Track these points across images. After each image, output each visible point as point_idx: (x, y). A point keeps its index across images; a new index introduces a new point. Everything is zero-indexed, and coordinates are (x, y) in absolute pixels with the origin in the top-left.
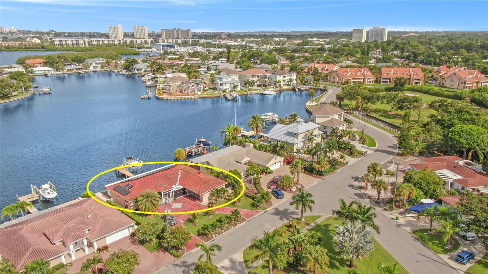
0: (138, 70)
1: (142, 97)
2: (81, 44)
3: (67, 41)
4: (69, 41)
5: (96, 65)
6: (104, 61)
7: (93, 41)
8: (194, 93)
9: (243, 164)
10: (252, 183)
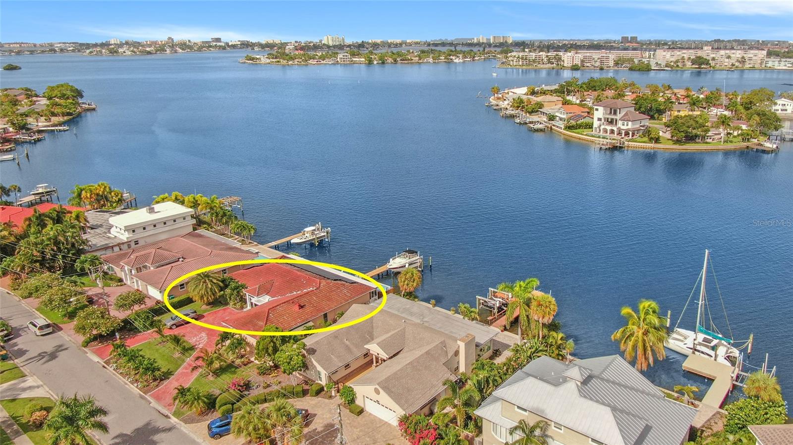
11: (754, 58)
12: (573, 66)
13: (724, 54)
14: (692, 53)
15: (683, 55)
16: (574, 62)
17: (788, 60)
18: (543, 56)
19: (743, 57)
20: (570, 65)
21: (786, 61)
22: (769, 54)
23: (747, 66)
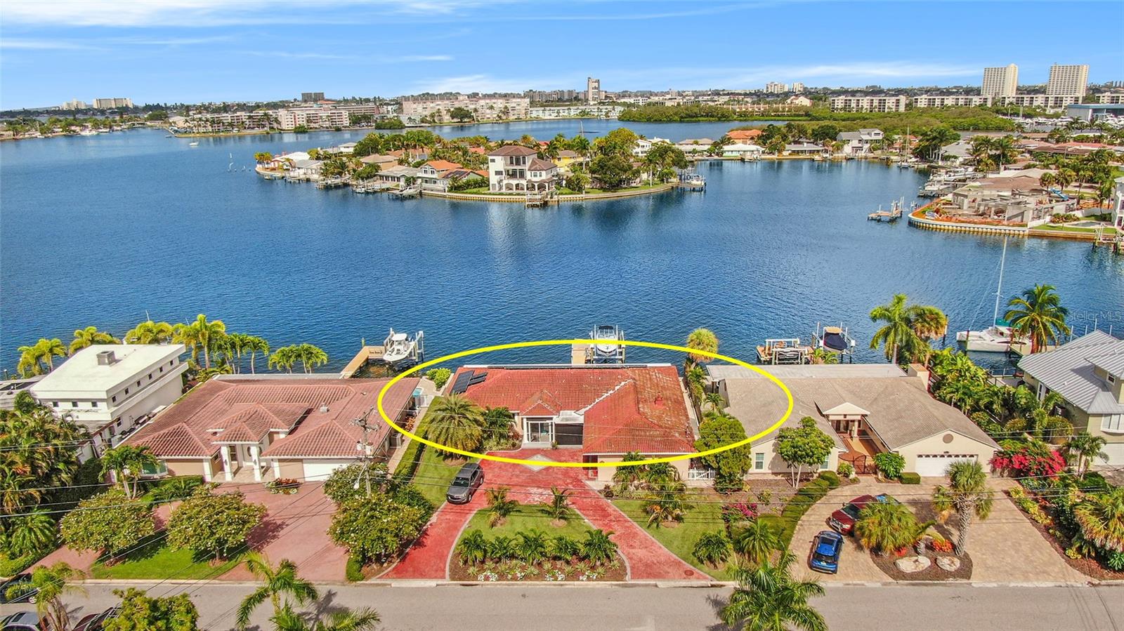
0: (946, 158)
1: (873, 215)
2: (889, 108)
3: (861, 101)
4: (865, 102)
5: (860, 145)
6: (880, 137)
7: (919, 100)
8: (1022, 221)
9: (832, 421)
10: (797, 486)
11: (518, 107)
12: (296, 128)
13: (484, 104)
14: (447, 104)
15: (438, 107)
16: (298, 123)
17: (552, 108)
19: (506, 107)
20: (292, 127)
21: (550, 110)
22: (532, 104)
23: (512, 117)
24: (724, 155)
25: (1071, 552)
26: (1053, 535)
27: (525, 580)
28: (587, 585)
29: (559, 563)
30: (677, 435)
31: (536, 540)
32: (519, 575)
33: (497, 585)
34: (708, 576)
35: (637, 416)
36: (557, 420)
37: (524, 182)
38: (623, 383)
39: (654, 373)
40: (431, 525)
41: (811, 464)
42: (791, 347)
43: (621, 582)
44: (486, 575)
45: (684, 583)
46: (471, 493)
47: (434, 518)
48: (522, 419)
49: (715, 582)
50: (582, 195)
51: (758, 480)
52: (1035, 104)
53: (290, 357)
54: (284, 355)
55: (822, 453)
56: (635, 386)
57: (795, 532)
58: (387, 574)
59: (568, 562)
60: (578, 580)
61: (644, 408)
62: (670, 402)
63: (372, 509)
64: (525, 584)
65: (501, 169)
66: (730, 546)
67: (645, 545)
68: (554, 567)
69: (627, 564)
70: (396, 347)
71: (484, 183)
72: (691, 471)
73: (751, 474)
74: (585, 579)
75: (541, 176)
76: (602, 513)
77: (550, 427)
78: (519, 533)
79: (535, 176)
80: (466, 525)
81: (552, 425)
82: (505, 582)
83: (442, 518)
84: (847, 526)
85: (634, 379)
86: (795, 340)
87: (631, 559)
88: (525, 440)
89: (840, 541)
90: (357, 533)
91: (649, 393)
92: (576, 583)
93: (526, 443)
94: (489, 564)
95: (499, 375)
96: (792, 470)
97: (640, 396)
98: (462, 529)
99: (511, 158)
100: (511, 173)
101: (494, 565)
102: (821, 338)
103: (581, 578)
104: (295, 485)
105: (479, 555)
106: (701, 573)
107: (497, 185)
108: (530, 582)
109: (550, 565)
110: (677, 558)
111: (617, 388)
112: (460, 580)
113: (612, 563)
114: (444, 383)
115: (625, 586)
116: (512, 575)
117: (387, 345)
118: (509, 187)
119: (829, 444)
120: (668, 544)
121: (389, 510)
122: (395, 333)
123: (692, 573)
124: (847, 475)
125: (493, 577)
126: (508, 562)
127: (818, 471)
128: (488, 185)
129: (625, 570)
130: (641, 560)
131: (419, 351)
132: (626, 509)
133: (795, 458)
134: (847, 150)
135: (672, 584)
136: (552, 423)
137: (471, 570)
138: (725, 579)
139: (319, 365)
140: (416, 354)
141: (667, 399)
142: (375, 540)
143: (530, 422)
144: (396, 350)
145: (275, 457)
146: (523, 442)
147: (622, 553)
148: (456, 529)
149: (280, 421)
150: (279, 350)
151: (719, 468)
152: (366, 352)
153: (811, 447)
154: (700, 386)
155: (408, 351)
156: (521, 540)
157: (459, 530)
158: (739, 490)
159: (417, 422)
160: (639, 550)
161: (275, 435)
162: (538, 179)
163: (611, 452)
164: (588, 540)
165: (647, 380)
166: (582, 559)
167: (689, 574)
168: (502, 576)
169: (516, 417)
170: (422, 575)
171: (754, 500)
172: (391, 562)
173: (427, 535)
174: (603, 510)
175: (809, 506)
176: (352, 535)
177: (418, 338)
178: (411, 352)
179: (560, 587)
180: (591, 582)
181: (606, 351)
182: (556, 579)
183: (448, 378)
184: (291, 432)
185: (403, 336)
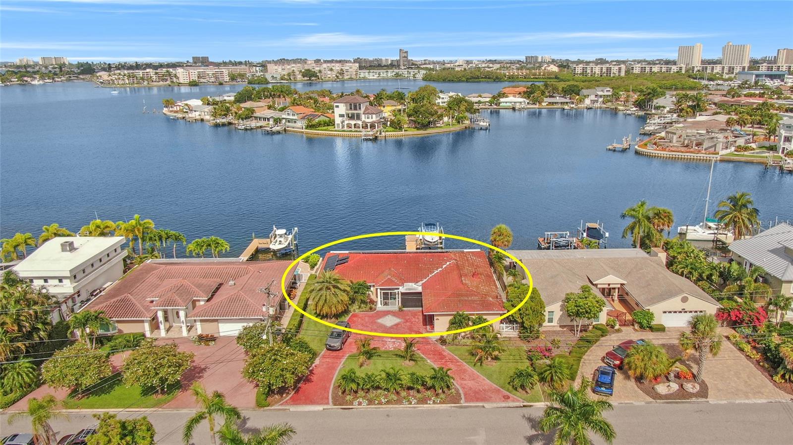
0: (657, 108)
1: (610, 147)
2: (614, 73)
3: (594, 69)
4: (597, 70)
5: (596, 99)
6: (610, 93)
7: (635, 68)
8: (715, 150)
9: (600, 289)
10: (579, 335)
11: (350, 70)
12: (190, 82)
13: (326, 67)
14: (299, 66)
15: (293, 69)
16: (191, 78)
17: (375, 71)
18: (151, 73)
19: (342, 70)
20: (187, 81)
21: (373, 72)
22: (361, 68)
23: (346, 77)
24: (501, 105)
25: (777, 378)
26: (763, 367)
27: (388, 404)
28: (434, 407)
29: (411, 392)
30: (491, 299)
31: (395, 375)
32: (383, 401)
33: (368, 408)
34: (520, 399)
35: (461, 286)
36: (402, 289)
37: (360, 123)
38: (448, 263)
39: (469, 256)
40: (316, 366)
41: (589, 319)
42: (563, 237)
43: (458, 405)
44: (359, 401)
45: (504, 405)
46: (343, 343)
47: (317, 361)
48: (377, 289)
49: (525, 404)
50: (402, 133)
51: (549, 331)
52: (715, 71)
53: (203, 246)
54: (198, 245)
55: (597, 311)
56: (457, 265)
57: (580, 367)
58: (286, 402)
59: (418, 391)
60: (427, 403)
61: (466, 281)
62: (483, 276)
63: (275, 354)
64: (388, 407)
65: (344, 113)
66: (536, 377)
67: (473, 378)
68: (409, 395)
69: (461, 392)
70: (278, 239)
71: (331, 123)
72: (502, 325)
73: (545, 326)
74: (431, 403)
75: (372, 118)
76: (440, 356)
77: (397, 295)
78: (382, 370)
79: (368, 118)
80: (341, 366)
81: (398, 294)
82: (373, 406)
83: (323, 361)
84: (617, 362)
85: (456, 260)
86: (566, 233)
87: (464, 388)
88: (379, 305)
89: (614, 373)
90: (265, 372)
91: (468, 269)
92: (425, 405)
93: (380, 306)
94: (361, 393)
95: (358, 258)
96: (575, 323)
97: (462, 272)
98: (339, 368)
99: (351, 104)
100: (350, 116)
101: (364, 394)
102: (584, 231)
103: (429, 402)
104: (213, 339)
105: (354, 386)
106: (515, 397)
107: (341, 124)
108: (391, 406)
109: (405, 393)
110: (497, 387)
111: (444, 266)
112: (340, 405)
113: (450, 391)
114: (316, 265)
115: (461, 407)
116: (379, 401)
117: (272, 237)
118: (349, 126)
119: (601, 304)
120: (490, 377)
121: (287, 355)
122: (277, 229)
123: (508, 398)
124: (612, 327)
125: (365, 403)
126: (374, 392)
127: (593, 324)
128: (334, 125)
129: (460, 395)
130: (471, 389)
131: (295, 242)
132: (456, 352)
133: (578, 314)
134: (587, 102)
135: (495, 405)
136: (398, 292)
137: (348, 398)
138: (533, 401)
139: (224, 251)
140: (293, 245)
141: (481, 275)
142: (278, 377)
143: (382, 292)
144: (278, 241)
145: (198, 318)
146: (378, 306)
147: (456, 384)
148: (334, 369)
149: (200, 292)
150: (194, 241)
151: (523, 323)
152: (256, 243)
153: (589, 306)
154: (501, 265)
155: (288, 242)
156: (384, 375)
157: (336, 370)
158: (538, 337)
159: (299, 292)
160: (469, 382)
161: (197, 303)
162: (370, 120)
163: (444, 312)
164: (433, 375)
165: (465, 261)
166: (428, 389)
167: (507, 398)
168: (370, 402)
169: (372, 289)
170: (312, 402)
171: (549, 345)
172: (288, 393)
173: (313, 374)
174: (440, 354)
175: (589, 348)
176: (261, 373)
177: (294, 233)
178: (289, 243)
179: (413, 409)
180: (436, 405)
181: (431, 241)
182: (411, 403)
183: (318, 261)
184: (208, 300)
185: (283, 231)
